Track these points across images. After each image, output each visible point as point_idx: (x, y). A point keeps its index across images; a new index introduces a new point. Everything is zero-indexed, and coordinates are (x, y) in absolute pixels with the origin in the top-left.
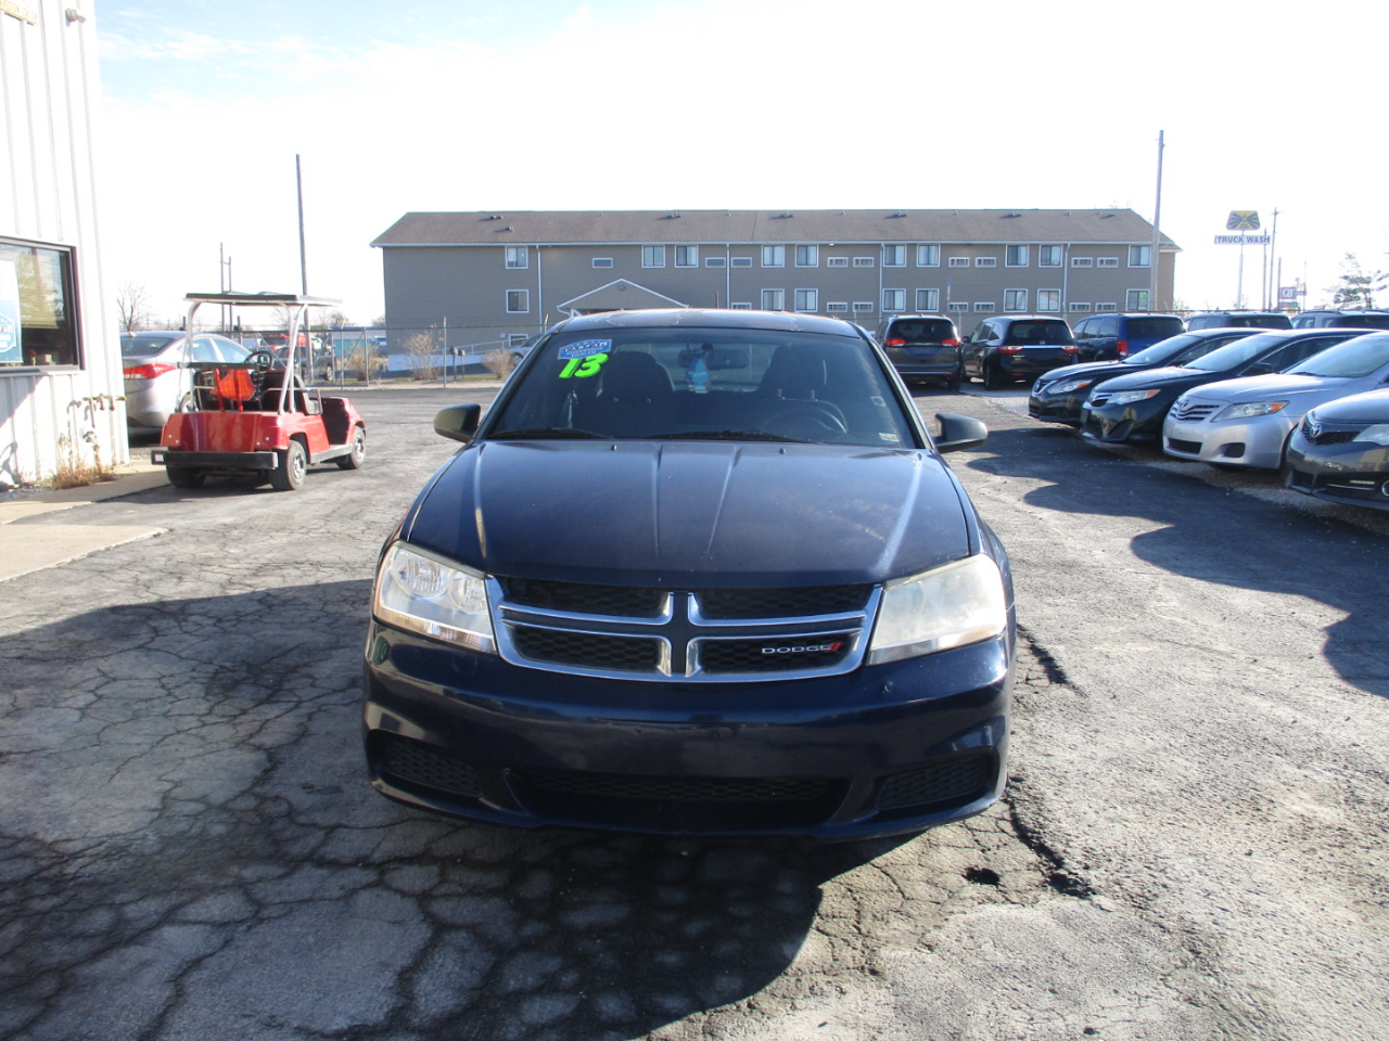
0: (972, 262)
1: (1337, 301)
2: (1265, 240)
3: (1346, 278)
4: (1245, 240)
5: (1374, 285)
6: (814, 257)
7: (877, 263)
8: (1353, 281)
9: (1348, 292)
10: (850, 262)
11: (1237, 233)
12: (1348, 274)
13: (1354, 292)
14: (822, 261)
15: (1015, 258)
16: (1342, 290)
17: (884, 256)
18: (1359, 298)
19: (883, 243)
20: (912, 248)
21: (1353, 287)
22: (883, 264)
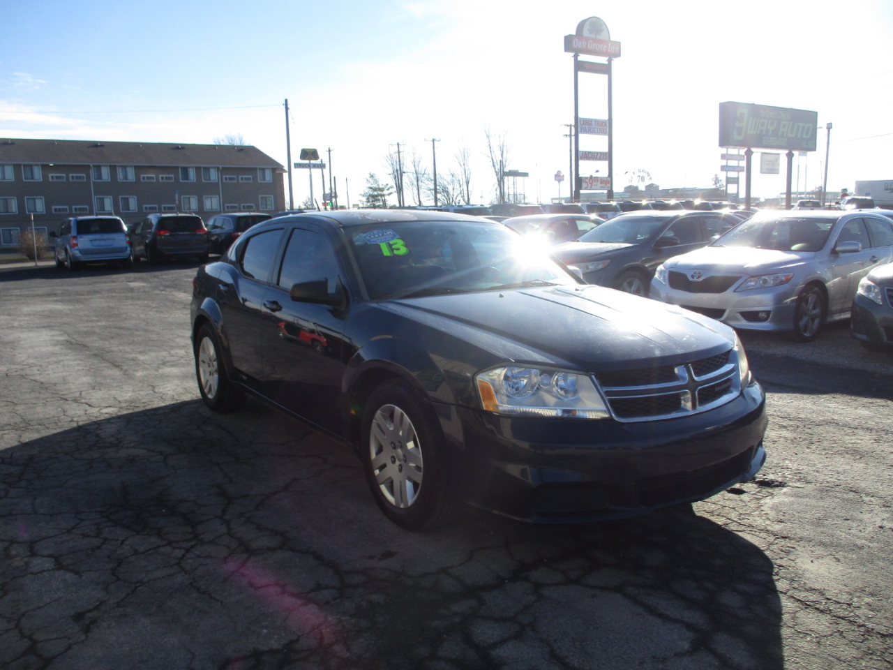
0: (157, 178)
1: (369, 202)
2: (322, 166)
3: (371, 188)
4: (312, 166)
5: (386, 192)
6: (38, 174)
7: (88, 177)
8: (375, 190)
9: (373, 196)
10: (67, 177)
11: (306, 162)
12: (372, 186)
13: (377, 196)
14: (45, 177)
15: (186, 176)
16: (370, 195)
17: (92, 173)
18: (379, 200)
19: (91, 165)
20: (113, 168)
21: (376, 193)
22: (92, 179)
